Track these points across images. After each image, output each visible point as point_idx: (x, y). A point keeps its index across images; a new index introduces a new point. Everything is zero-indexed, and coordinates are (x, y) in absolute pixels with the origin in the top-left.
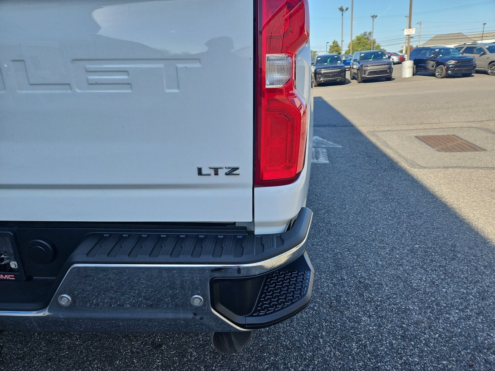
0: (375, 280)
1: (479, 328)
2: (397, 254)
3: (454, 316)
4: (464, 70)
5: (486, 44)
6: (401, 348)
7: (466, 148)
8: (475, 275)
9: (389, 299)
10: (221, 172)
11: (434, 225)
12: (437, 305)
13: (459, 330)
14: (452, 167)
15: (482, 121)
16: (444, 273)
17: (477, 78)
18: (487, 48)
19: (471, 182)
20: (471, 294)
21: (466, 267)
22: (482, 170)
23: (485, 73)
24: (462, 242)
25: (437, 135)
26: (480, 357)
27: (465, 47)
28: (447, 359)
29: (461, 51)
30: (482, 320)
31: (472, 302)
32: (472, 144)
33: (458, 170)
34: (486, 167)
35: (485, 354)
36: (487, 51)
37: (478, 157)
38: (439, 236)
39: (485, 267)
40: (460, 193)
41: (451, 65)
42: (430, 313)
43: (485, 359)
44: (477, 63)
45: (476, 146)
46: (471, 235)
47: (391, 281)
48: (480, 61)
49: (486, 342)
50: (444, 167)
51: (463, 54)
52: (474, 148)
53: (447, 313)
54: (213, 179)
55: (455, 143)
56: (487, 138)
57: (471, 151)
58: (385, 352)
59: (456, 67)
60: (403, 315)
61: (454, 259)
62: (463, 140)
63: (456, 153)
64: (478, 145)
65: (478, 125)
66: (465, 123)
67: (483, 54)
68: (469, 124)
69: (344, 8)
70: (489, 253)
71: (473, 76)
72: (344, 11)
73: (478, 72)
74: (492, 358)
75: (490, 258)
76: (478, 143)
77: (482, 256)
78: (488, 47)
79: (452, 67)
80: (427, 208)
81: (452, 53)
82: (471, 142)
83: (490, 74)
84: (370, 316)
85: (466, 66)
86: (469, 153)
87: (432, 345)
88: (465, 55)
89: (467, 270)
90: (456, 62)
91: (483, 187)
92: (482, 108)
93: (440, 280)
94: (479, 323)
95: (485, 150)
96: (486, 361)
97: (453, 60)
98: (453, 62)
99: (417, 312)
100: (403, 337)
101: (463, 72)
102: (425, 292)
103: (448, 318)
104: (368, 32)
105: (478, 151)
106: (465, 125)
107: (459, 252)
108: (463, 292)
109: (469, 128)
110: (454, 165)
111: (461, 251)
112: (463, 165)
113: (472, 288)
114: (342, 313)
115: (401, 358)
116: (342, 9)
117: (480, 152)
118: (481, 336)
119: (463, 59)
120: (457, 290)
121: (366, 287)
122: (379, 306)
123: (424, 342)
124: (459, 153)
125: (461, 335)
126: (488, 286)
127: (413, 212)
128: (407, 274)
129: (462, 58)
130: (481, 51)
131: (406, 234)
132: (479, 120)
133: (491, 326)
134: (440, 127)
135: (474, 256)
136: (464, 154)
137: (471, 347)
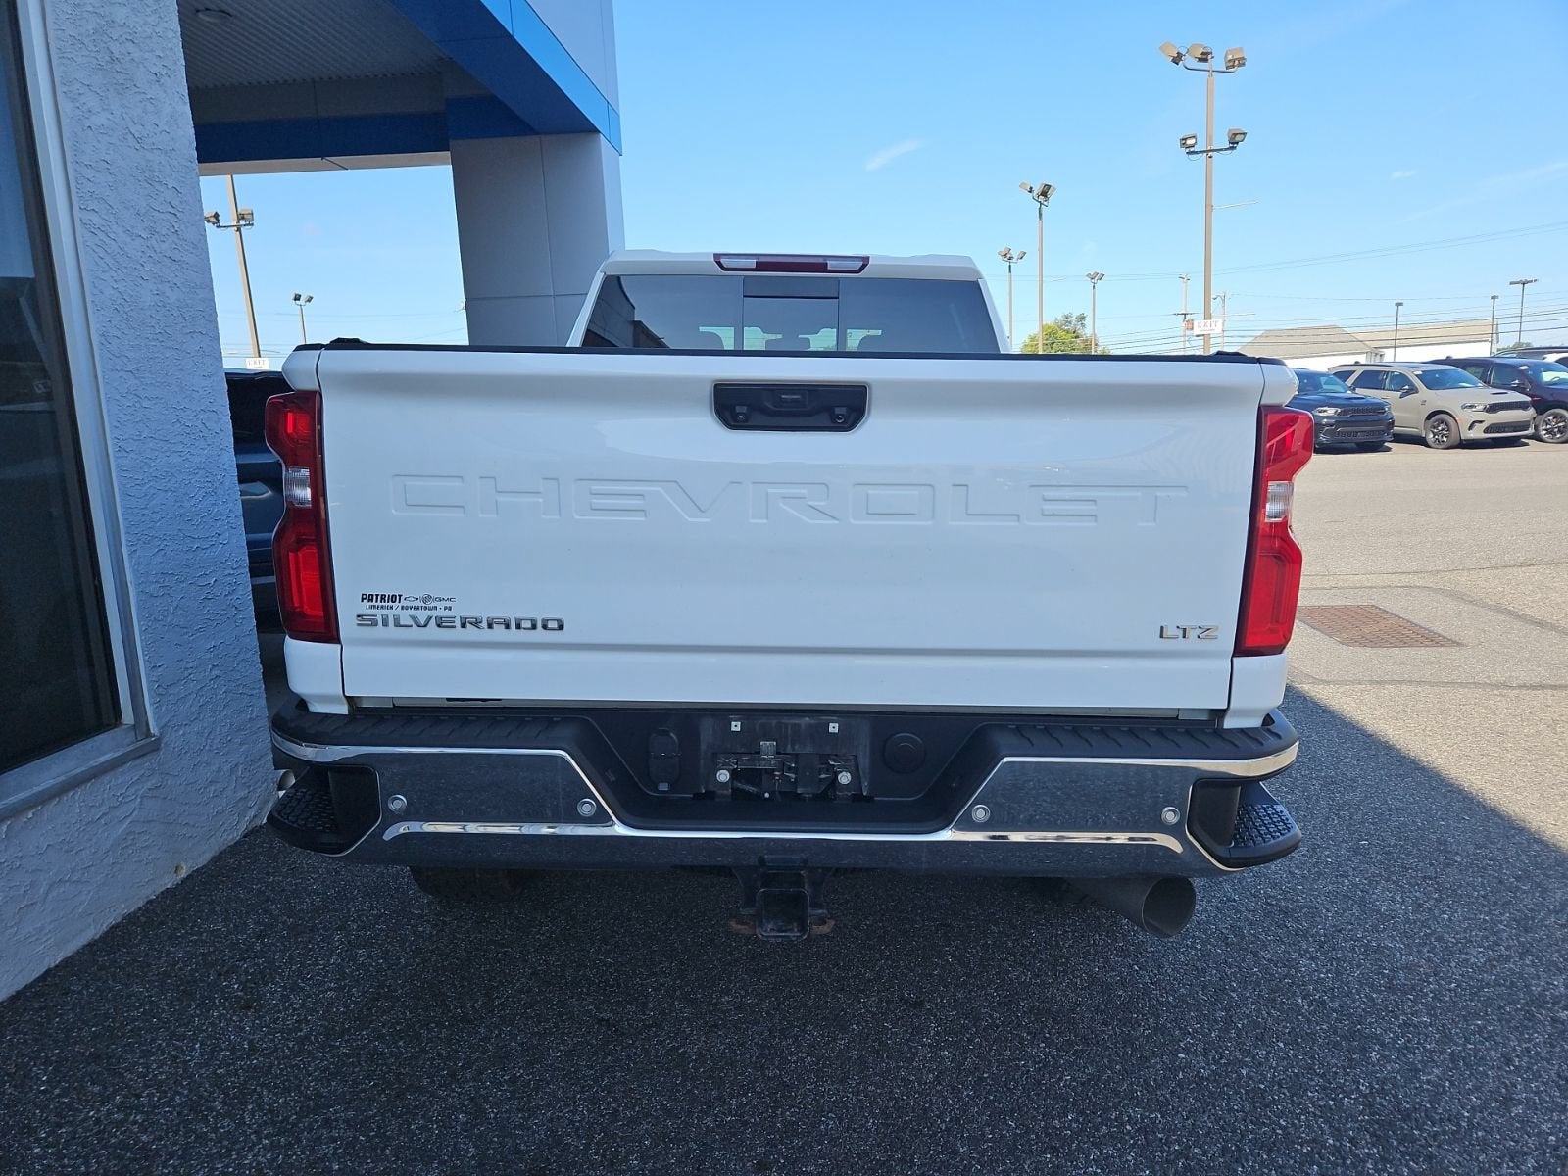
0: (1298, 901)
1: (1529, 975)
2: (1328, 856)
3: (1477, 956)
4: (1362, 434)
5: (1412, 365)
6: (1390, 1003)
7: (1412, 638)
8: (1500, 891)
9: (1340, 931)
10: (1192, 635)
11: (1388, 804)
12: (1440, 939)
13: (1493, 977)
14: (1392, 682)
15: (1437, 572)
16: (1436, 889)
17: (1399, 455)
18: (1417, 376)
19: (1445, 714)
20: (1501, 922)
21: (1480, 880)
22: (1466, 690)
23: (1420, 441)
24: (1459, 835)
25: (1331, 604)
26: (1541, 1014)
27: (1360, 370)
28: (1482, 1018)
29: (1350, 382)
30: (1532, 962)
31: (1505, 935)
32: (1426, 629)
33: (1407, 689)
34: (1474, 683)
35: (1549, 1010)
36: (1418, 383)
37: (1449, 661)
38: (1405, 825)
39: (1518, 878)
40: (1428, 739)
41: (1324, 417)
42: (1428, 952)
43: (1551, 1017)
44: (1396, 414)
45: (1435, 633)
46: (1473, 821)
47: (1332, 903)
48: (1405, 411)
49: (1547, 993)
50: (1371, 682)
51: (1354, 389)
52: (1433, 639)
53: (1461, 952)
54: (1181, 644)
55: (1382, 625)
56: (1460, 614)
57: (1427, 646)
58: (1364, 1010)
59: (1338, 423)
60: (1378, 956)
61: (1448, 865)
62: (1400, 618)
63: (1390, 650)
64: (1439, 632)
65: (1429, 582)
66: (1393, 576)
67: (1408, 393)
68: (1406, 580)
69: (1015, 254)
70: (1519, 855)
71: (1388, 449)
72: (1014, 260)
73: (1400, 439)
74: (1563, 1015)
75: (1525, 864)
76: (1439, 628)
77: (1506, 859)
78: (1420, 373)
79: (1326, 425)
80: (1361, 770)
81: (1325, 387)
82: (1423, 625)
83: (1433, 445)
84: (1312, 959)
85: (1365, 423)
86: (1423, 651)
87: (1447, 999)
88: (1361, 392)
89: (1482, 883)
90: (1339, 410)
91: (1477, 725)
92: (1430, 539)
93: (1432, 902)
94: (1528, 966)
95: (1459, 644)
96: (1555, 1020)
97: (1330, 405)
98: (1331, 411)
99: (1404, 952)
100: (1390, 988)
101: (1361, 438)
102: (1408, 921)
103: (1467, 960)
104: (1076, 314)
105: (1442, 645)
106: (1395, 580)
107: (1457, 853)
108: (1484, 920)
109: (1408, 590)
110: (1395, 677)
111: (1460, 852)
112: (1416, 677)
113: (1501, 914)
114: (1255, 953)
115: (1397, 1018)
116: (1009, 255)
117: (1449, 649)
118: (1538, 985)
119: (1356, 405)
120: (1472, 916)
121: (1285, 912)
122: (1325, 942)
123: (1431, 995)
124: (1397, 650)
125: (1497, 983)
126: (1531, 910)
127: (1332, 777)
128: (1362, 891)
129: (1355, 401)
130: (1402, 383)
131: (1333, 820)
132: (1430, 569)
133: (1550, 970)
134: (1333, 584)
135: (1490, 859)
136: (1412, 651)
137: (1522, 1001)
